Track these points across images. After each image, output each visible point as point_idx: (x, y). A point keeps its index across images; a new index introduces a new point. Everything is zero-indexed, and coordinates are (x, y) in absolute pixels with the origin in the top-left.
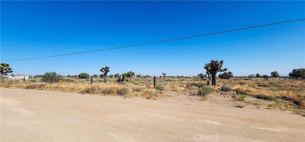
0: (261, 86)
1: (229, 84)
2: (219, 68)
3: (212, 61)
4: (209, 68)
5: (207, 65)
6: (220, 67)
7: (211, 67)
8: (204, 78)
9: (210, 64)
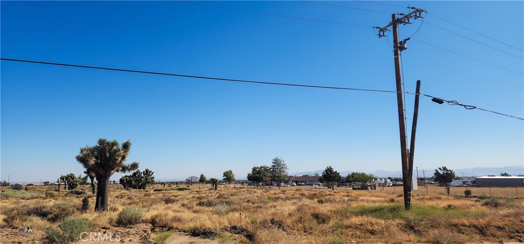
0: (203, 203)
1: (141, 204)
2: (118, 162)
3: (102, 142)
4: (92, 161)
5: (85, 152)
6: (120, 159)
7: (97, 158)
8: (79, 188)
9: (96, 148)
